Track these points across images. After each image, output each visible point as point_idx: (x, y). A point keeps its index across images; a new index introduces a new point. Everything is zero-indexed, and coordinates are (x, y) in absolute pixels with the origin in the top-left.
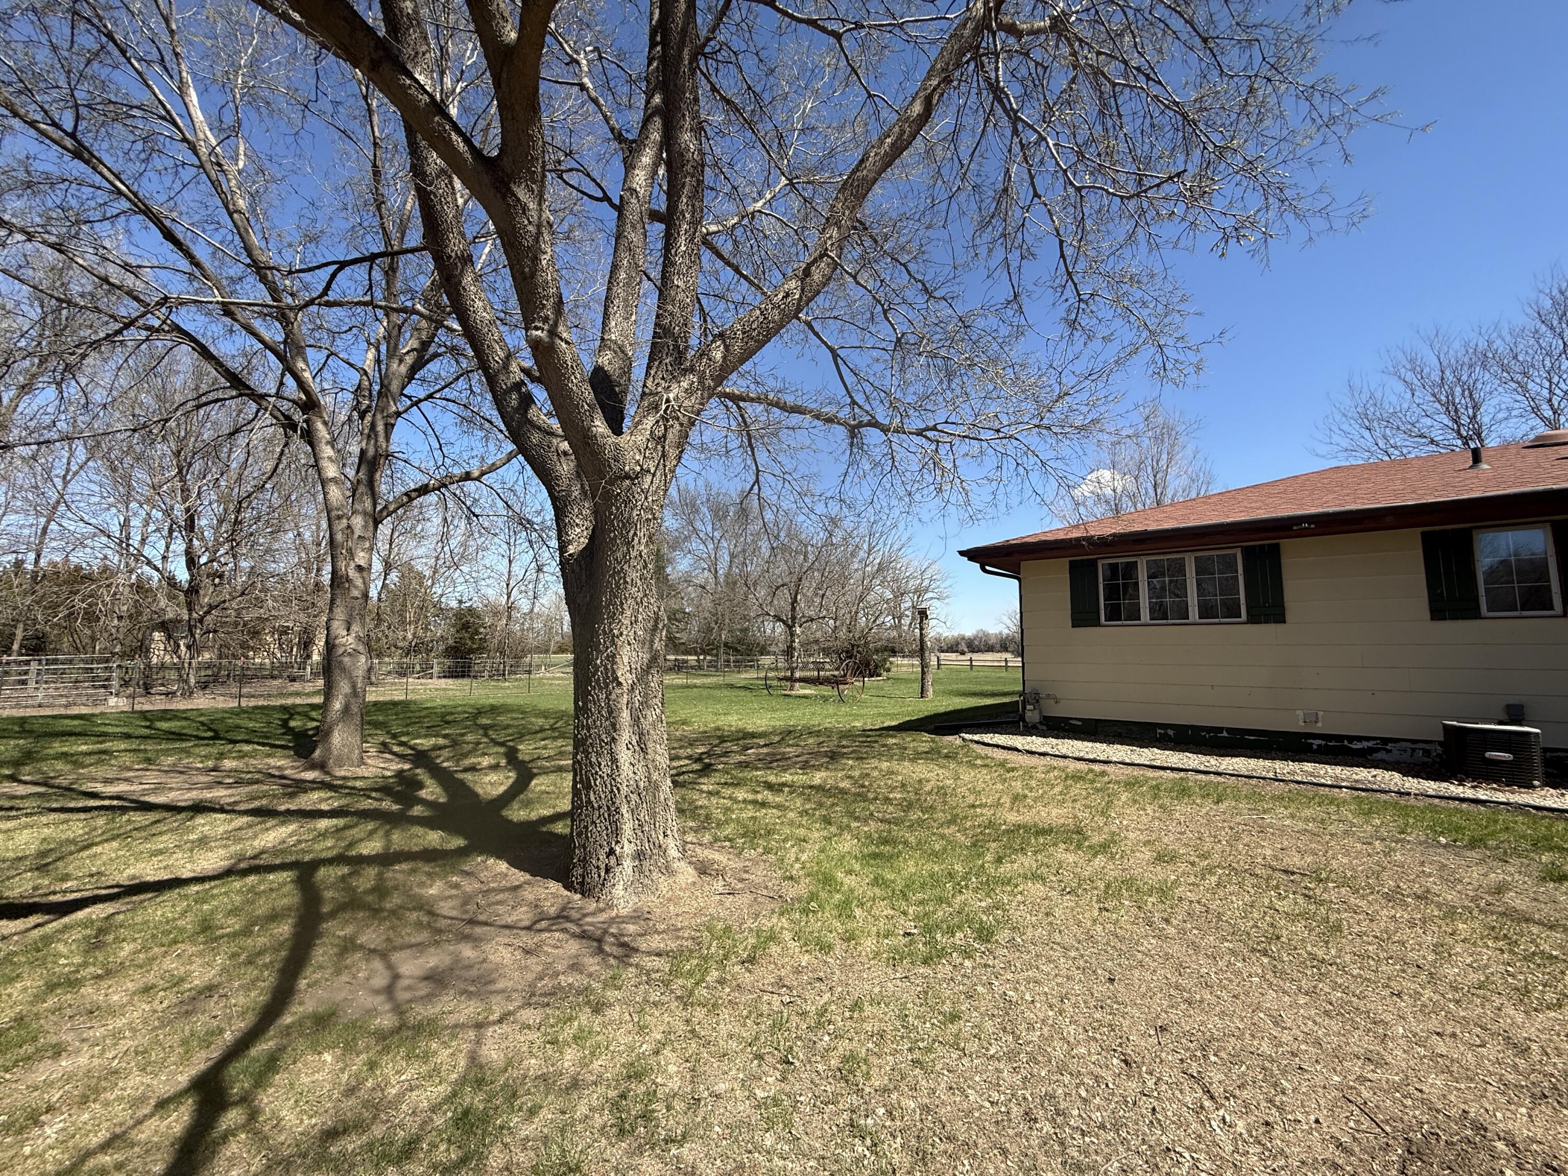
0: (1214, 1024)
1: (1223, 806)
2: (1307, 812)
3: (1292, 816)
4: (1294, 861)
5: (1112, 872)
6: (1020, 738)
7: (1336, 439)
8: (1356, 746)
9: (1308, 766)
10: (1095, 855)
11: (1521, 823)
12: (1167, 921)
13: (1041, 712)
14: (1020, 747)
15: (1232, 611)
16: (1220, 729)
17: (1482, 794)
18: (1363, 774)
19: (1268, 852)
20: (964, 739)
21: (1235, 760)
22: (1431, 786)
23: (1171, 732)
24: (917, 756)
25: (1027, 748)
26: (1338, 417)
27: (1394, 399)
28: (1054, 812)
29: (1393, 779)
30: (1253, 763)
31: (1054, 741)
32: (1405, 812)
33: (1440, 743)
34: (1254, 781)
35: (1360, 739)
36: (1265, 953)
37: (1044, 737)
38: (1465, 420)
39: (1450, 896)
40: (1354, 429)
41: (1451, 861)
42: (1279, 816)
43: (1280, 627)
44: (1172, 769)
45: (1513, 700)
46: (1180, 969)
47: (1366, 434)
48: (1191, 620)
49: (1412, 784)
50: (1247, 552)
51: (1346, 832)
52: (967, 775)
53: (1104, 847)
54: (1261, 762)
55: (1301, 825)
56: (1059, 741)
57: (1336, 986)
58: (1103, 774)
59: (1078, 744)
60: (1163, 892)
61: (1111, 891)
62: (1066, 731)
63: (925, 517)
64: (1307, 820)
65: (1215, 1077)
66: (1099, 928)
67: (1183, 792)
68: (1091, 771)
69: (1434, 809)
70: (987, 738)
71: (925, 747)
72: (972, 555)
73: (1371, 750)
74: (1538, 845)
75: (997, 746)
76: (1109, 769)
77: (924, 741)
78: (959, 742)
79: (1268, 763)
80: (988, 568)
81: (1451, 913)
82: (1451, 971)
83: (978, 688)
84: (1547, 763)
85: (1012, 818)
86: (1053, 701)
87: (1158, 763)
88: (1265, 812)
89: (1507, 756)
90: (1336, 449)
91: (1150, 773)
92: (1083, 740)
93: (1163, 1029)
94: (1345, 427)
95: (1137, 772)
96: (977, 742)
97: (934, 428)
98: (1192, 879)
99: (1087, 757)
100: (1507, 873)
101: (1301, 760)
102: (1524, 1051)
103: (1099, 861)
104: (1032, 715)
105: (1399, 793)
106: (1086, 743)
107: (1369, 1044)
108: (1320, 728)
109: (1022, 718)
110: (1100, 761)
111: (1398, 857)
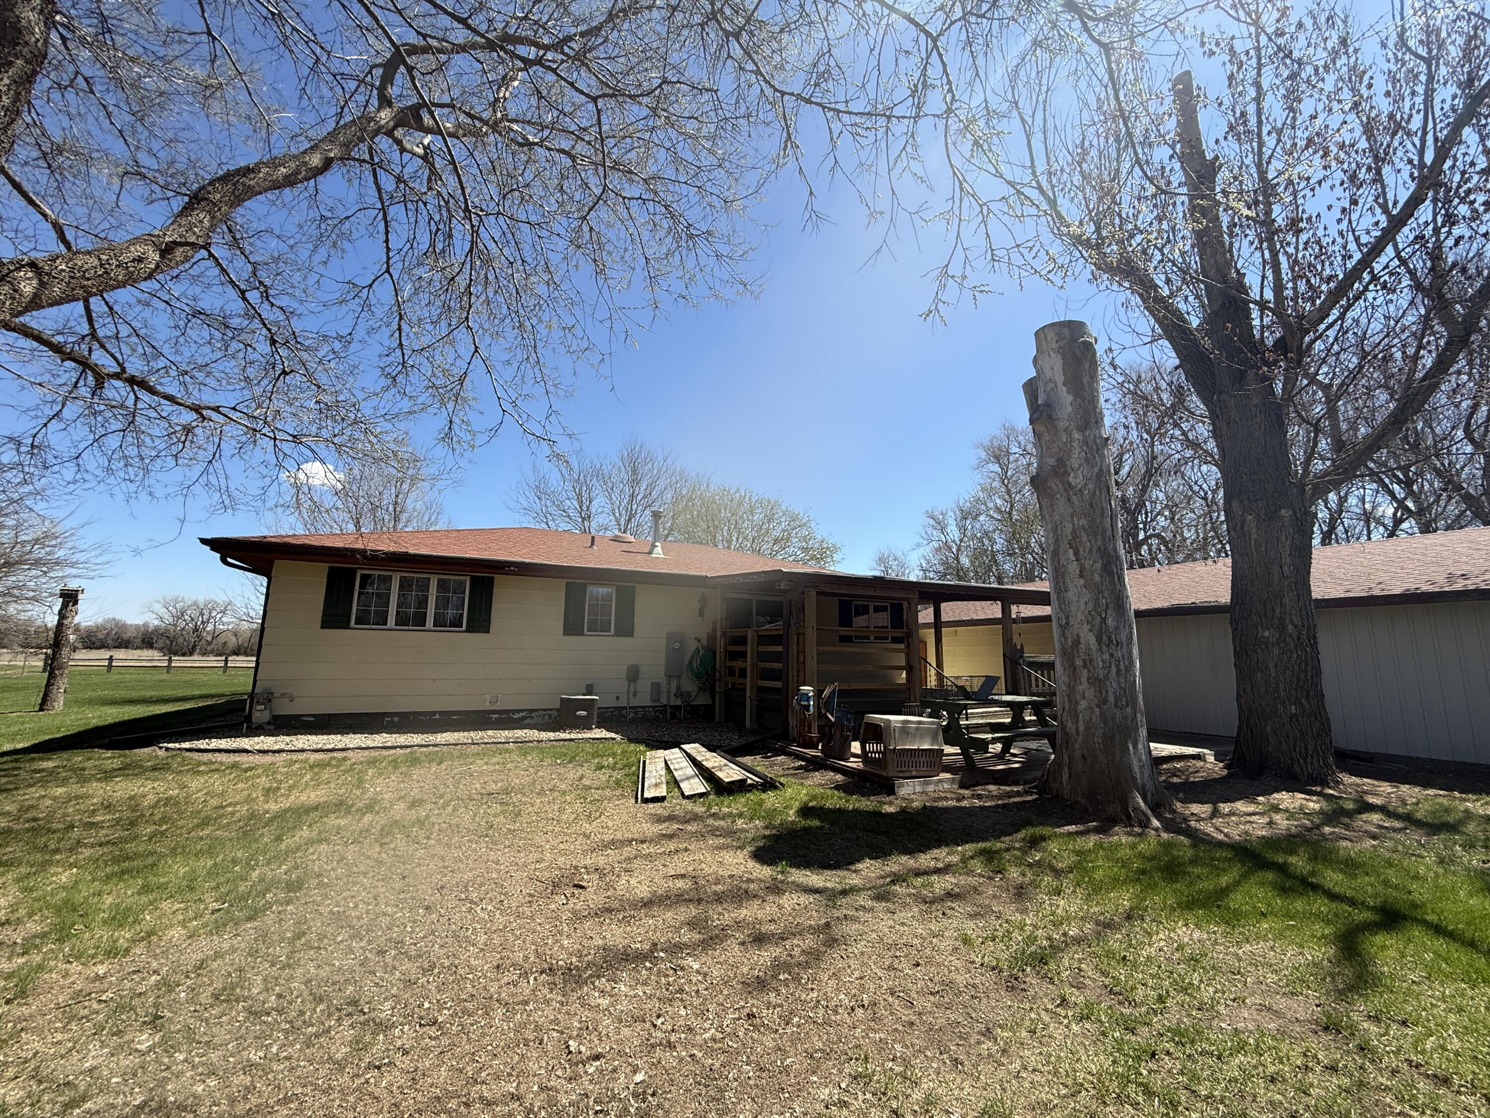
0: (466, 877)
1: (444, 766)
2: (494, 760)
3: (487, 763)
4: (493, 787)
5: (381, 820)
6: (246, 740)
7: (521, 500)
8: (516, 716)
9: (490, 733)
10: (364, 815)
11: (588, 748)
12: (428, 838)
13: (271, 712)
14: (248, 747)
15: (457, 623)
16: (434, 713)
17: (573, 736)
18: (519, 733)
19: (478, 786)
20: (167, 749)
21: (444, 735)
22: (552, 735)
23: (396, 719)
24: (108, 776)
25: (257, 747)
26: (524, 485)
27: (555, 483)
28: (312, 795)
29: (534, 734)
30: (456, 735)
31: (287, 739)
32: (542, 750)
33: (557, 710)
34: (459, 747)
35: (518, 711)
36: (487, 836)
37: (273, 735)
38: (585, 508)
39: (563, 787)
40: (532, 496)
41: (562, 770)
42: (479, 765)
43: (485, 635)
44: (401, 747)
45: (590, 682)
46: (443, 859)
47: (537, 501)
48: (427, 627)
49: (544, 735)
50: (474, 580)
51: (516, 767)
52: (195, 784)
53: (369, 808)
54: (462, 734)
55: (492, 768)
56: (293, 738)
57: (521, 839)
58: (345, 759)
59: (312, 738)
60: (420, 823)
61: (386, 832)
62: (297, 728)
63: (159, 492)
64: (494, 765)
65: (474, 896)
66: (384, 856)
67: (414, 761)
68: (334, 758)
69: (555, 747)
70: (202, 744)
71: (117, 763)
72: (216, 544)
73: (524, 718)
74: (595, 755)
75: (219, 751)
76: (350, 754)
77: (110, 759)
78: (161, 753)
79: (466, 734)
80: (229, 560)
81: (564, 793)
82: (564, 817)
83: (134, 695)
84: (599, 716)
85: (273, 807)
86: (287, 700)
87: (390, 744)
88: (471, 764)
89: (584, 713)
90: (519, 506)
91: (385, 753)
92: (316, 734)
93: (442, 887)
94: (527, 493)
95: (374, 754)
96: (188, 750)
97: (216, 409)
98: (437, 812)
99: (325, 747)
100: (586, 770)
101: (485, 730)
102: (589, 837)
103: (367, 818)
104: (260, 715)
105: (538, 741)
106: (320, 737)
107: (537, 856)
108: (499, 706)
109: (249, 718)
110: (339, 750)
111: (541, 774)
